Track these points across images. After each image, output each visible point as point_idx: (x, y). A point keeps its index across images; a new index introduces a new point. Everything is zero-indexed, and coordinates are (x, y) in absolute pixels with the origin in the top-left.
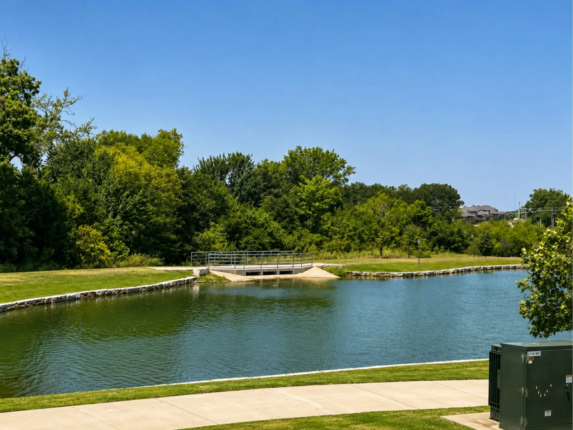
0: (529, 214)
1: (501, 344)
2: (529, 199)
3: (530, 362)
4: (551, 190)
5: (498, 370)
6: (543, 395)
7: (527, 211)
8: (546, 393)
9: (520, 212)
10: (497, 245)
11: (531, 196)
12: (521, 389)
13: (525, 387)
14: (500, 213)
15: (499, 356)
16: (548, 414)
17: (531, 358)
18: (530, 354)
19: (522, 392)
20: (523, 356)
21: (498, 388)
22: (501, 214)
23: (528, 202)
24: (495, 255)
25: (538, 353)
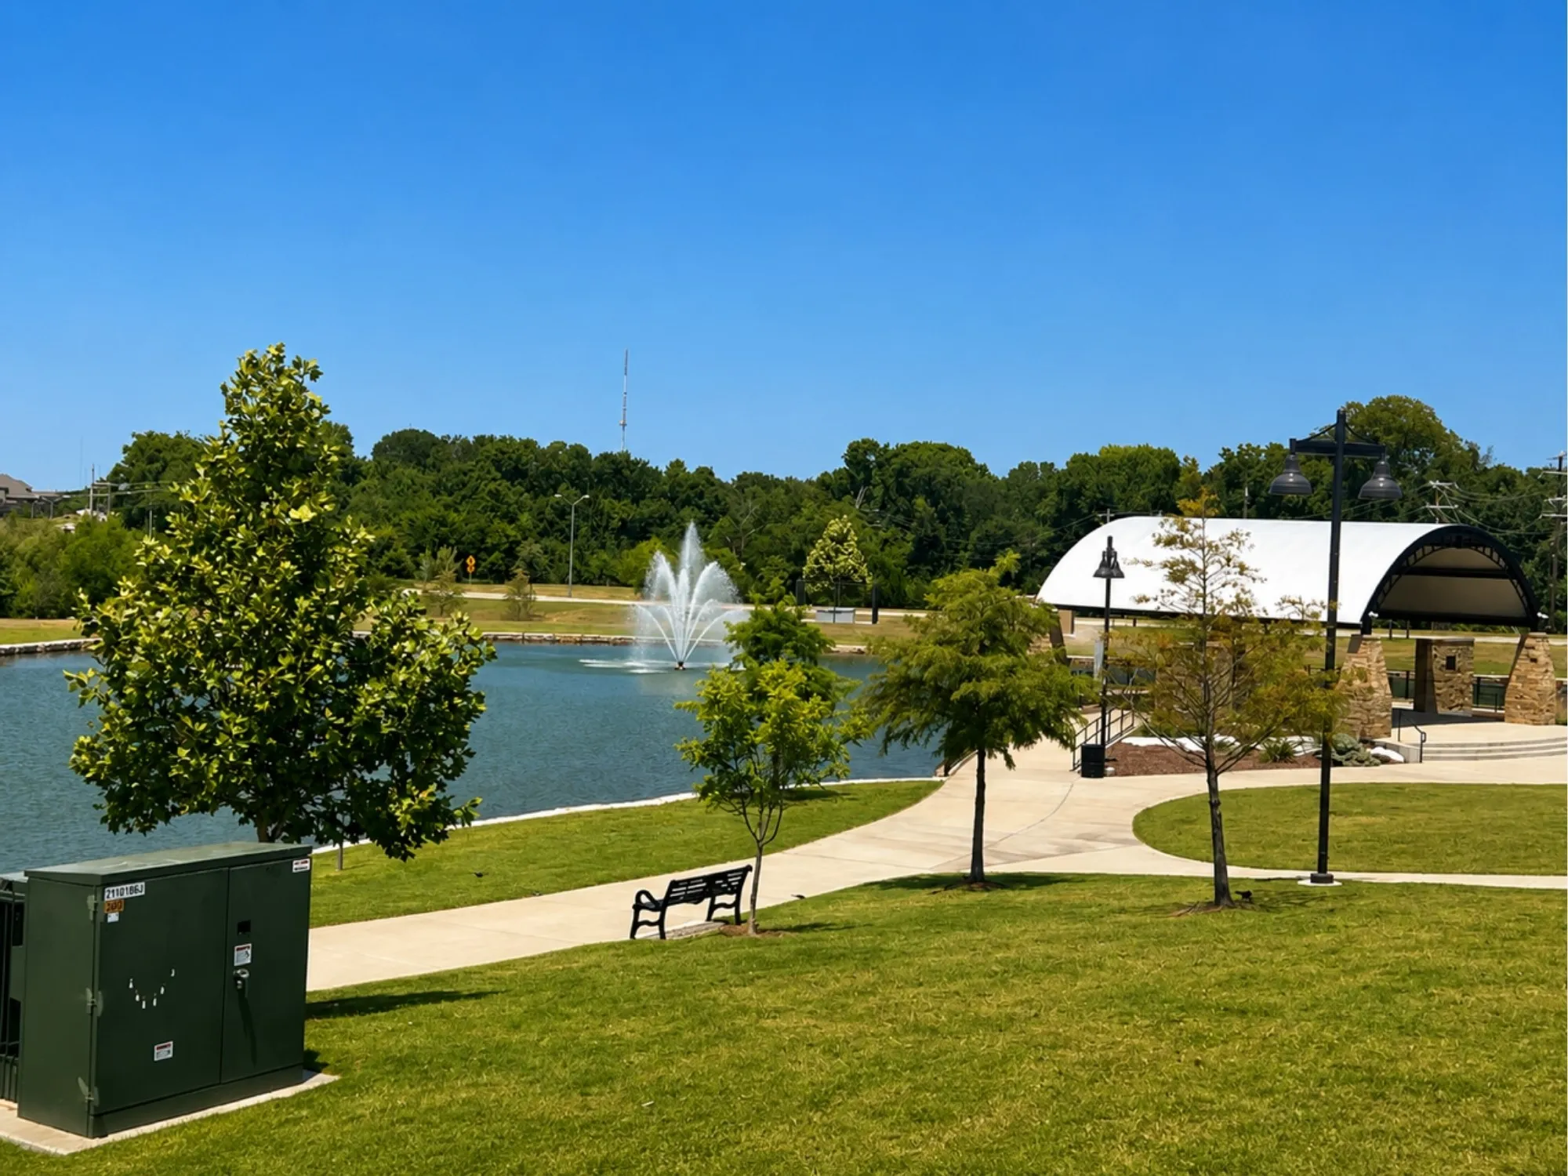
0: (119, 502)
1: (26, 874)
2: (120, 458)
3: (113, 917)
4: (179, 436)
5: (14, 948)
6: (149, 1004)
7: (115, 489)
8: (160, 997)
9: (95, 491)
10: (29, 587)
11: (126, 449)
12: (85, 993)
13: (96, 987)
14: (37, 496)
15: (20, 908)
16: (163, 1053)
17: (113, 906)
18: (112, 894)
19: (86, 1002)
20: (91, 900)
21: (12, 1000)
22: (40, 500)
23: (118, 465)
24: (20, 613)
25: (136, 890)
